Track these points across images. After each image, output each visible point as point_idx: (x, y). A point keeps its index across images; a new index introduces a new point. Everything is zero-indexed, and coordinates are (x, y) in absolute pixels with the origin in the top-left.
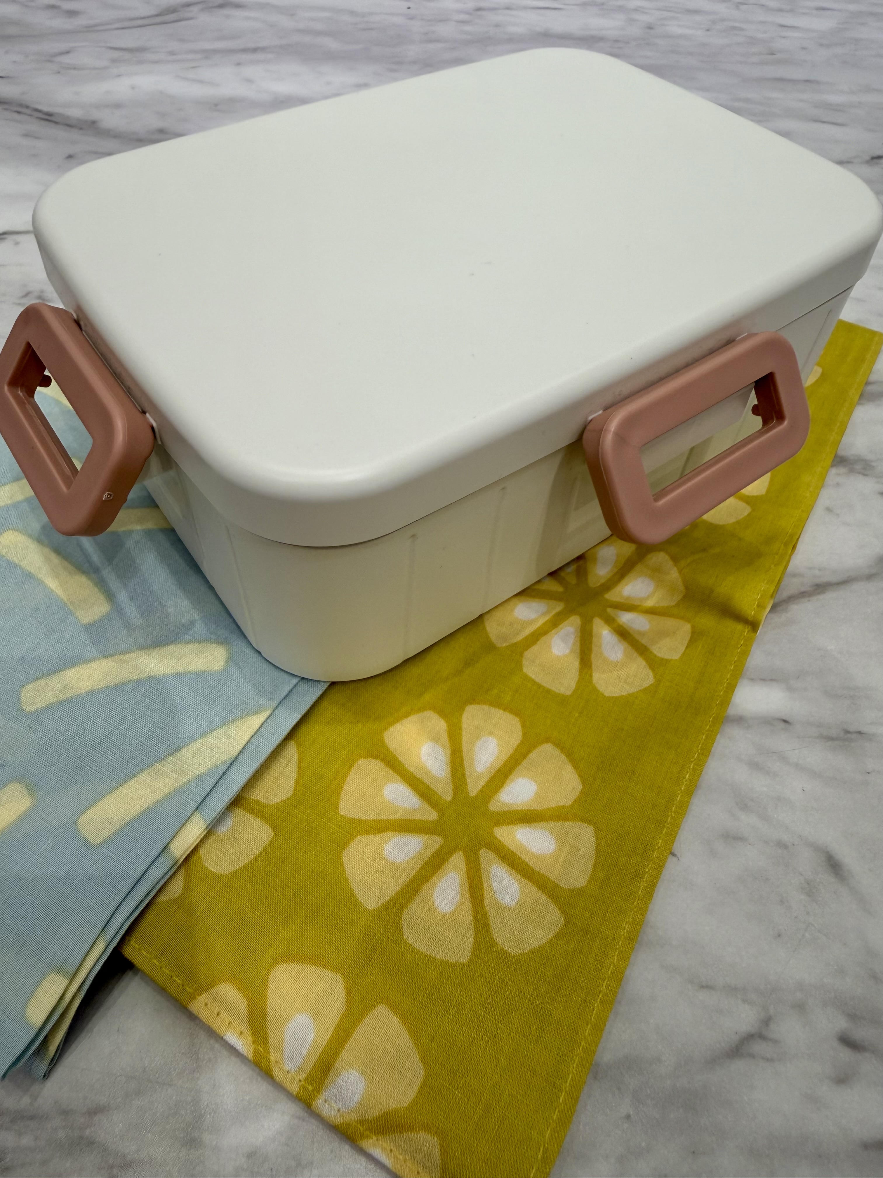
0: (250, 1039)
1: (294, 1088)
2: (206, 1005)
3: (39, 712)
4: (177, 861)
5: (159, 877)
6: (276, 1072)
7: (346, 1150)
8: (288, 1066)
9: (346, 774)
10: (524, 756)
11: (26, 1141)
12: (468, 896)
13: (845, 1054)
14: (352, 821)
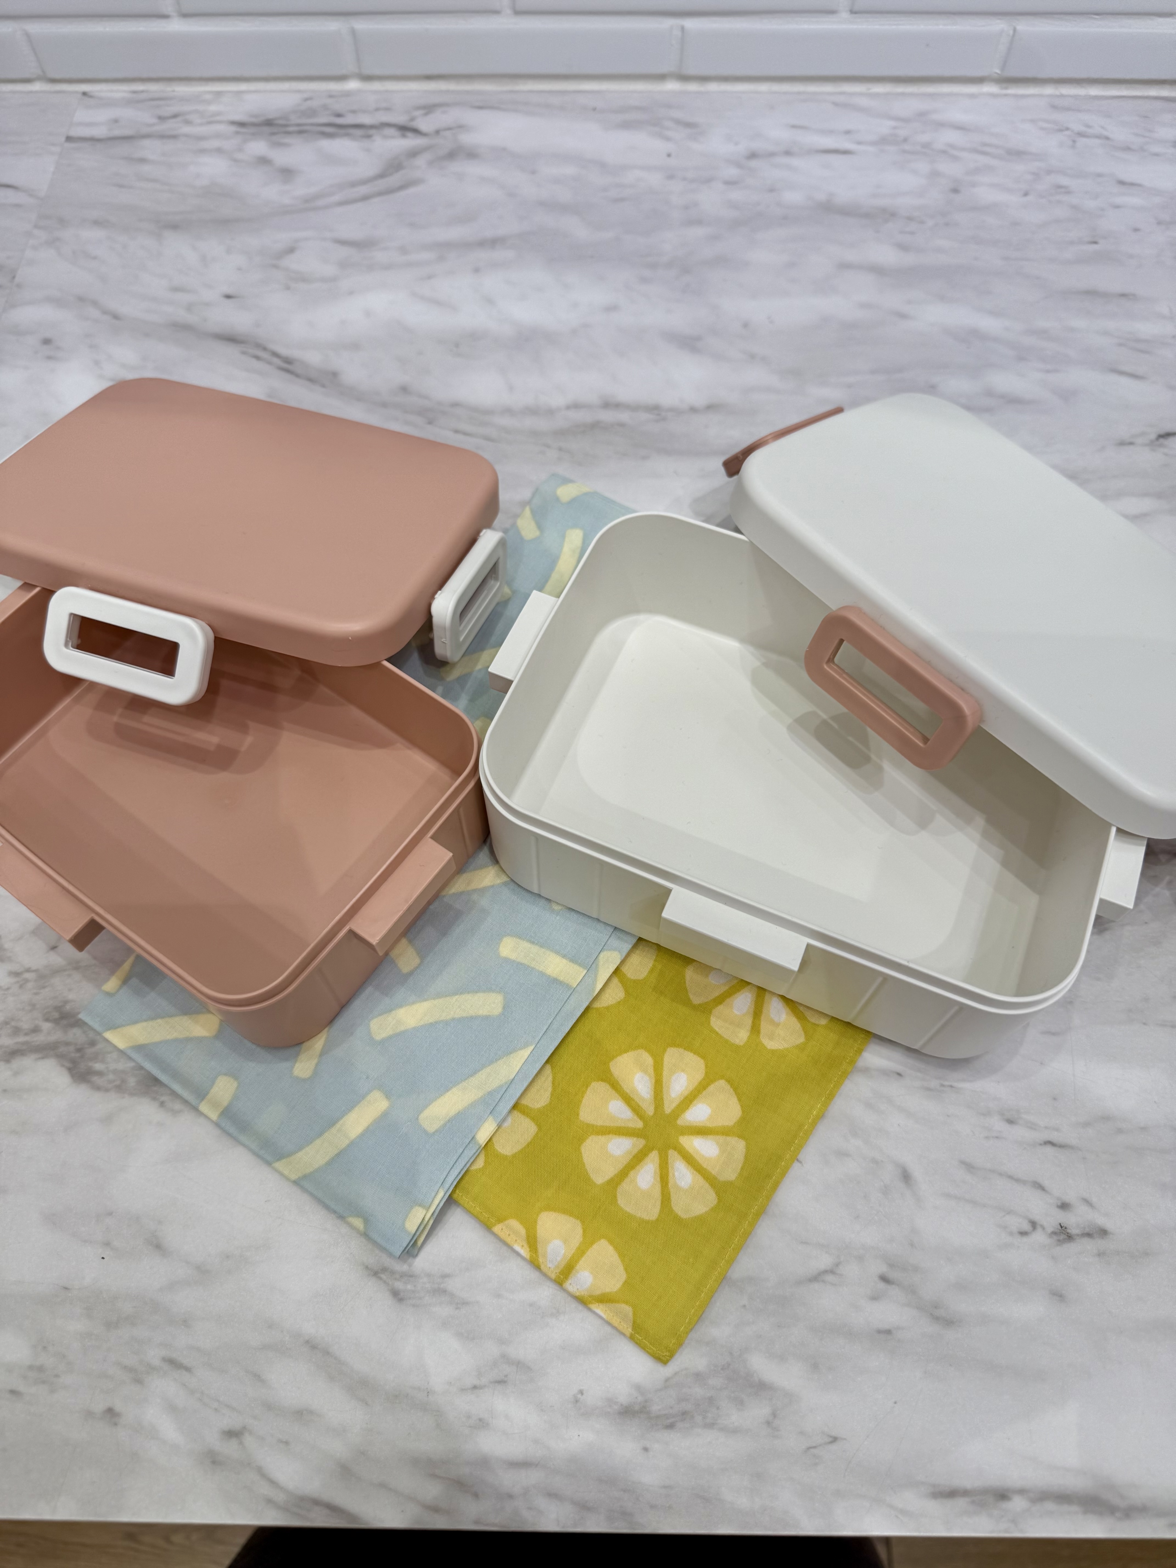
0: (528, 1249)
1: (553, 1276)
2: (502, 1229)
3: (383, 1041)
4: (481, 1147)
5: (471, 1155)
6: (542, 1267)
7: (580, 1307)
8: (550, 1265)
9: (584, 1092)
10: (705, 1088)
11: (409, 1287)
12: (659, 1179)
13: (882, 1285)
14: (588, 1125)
